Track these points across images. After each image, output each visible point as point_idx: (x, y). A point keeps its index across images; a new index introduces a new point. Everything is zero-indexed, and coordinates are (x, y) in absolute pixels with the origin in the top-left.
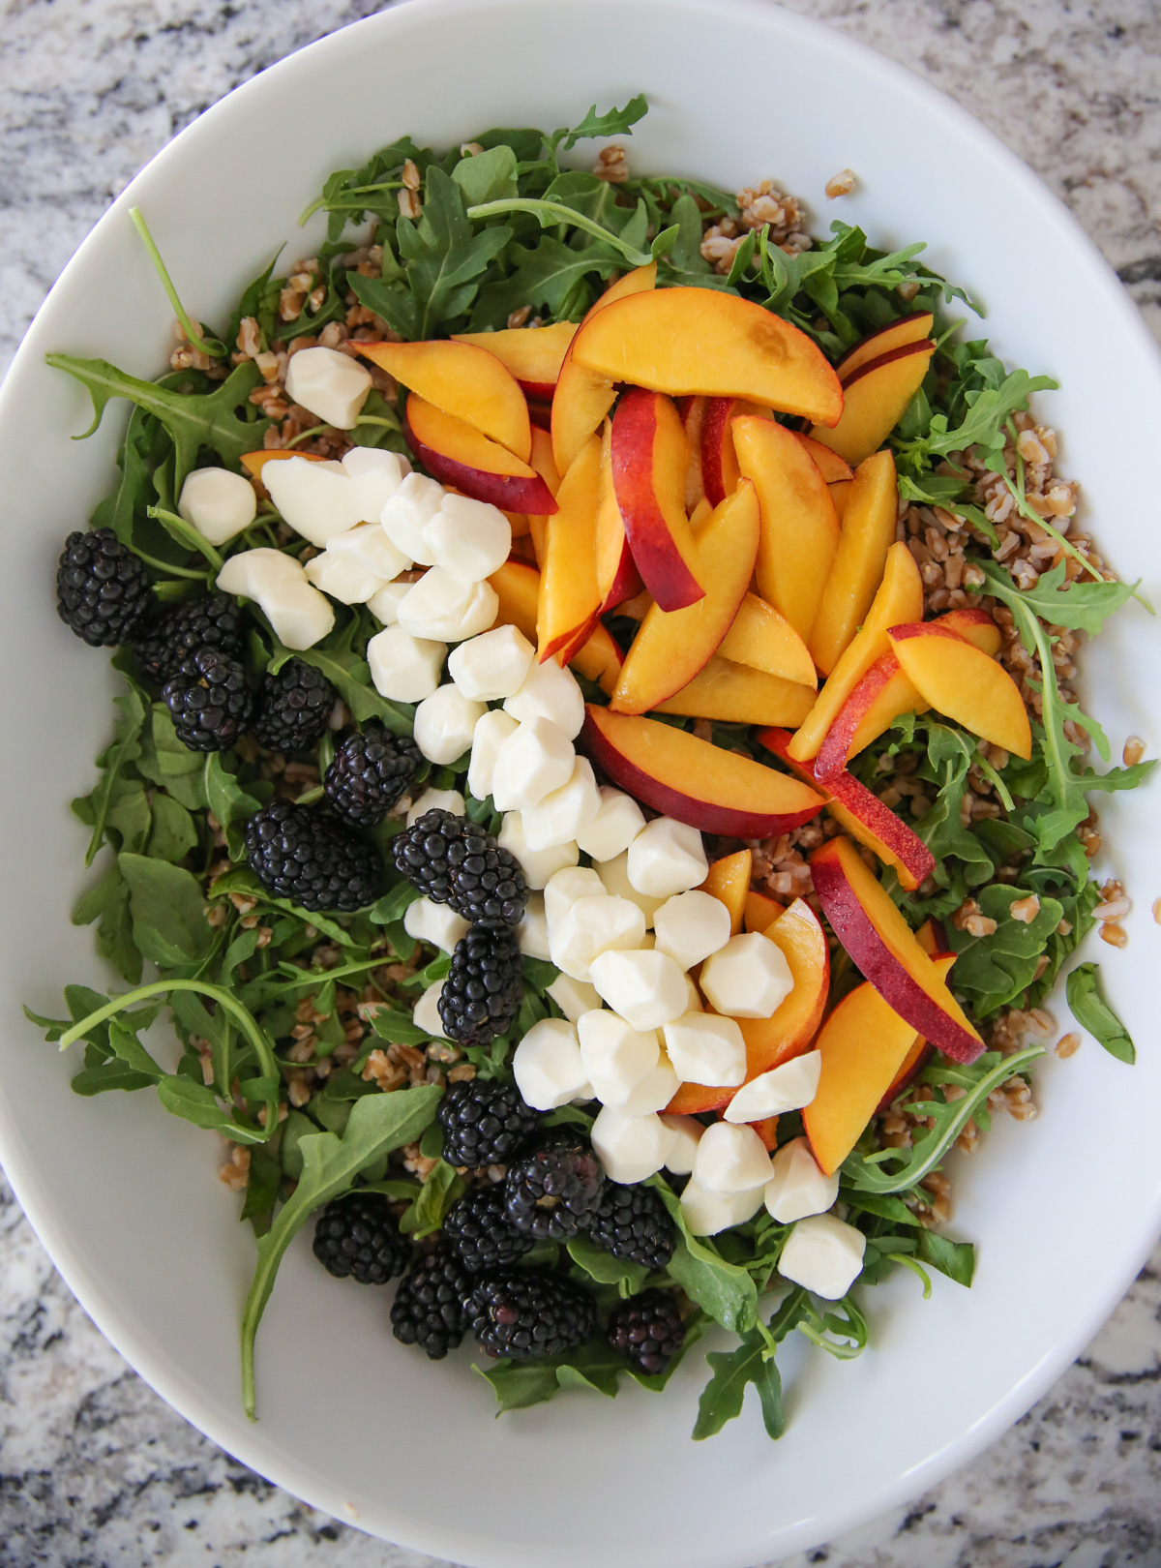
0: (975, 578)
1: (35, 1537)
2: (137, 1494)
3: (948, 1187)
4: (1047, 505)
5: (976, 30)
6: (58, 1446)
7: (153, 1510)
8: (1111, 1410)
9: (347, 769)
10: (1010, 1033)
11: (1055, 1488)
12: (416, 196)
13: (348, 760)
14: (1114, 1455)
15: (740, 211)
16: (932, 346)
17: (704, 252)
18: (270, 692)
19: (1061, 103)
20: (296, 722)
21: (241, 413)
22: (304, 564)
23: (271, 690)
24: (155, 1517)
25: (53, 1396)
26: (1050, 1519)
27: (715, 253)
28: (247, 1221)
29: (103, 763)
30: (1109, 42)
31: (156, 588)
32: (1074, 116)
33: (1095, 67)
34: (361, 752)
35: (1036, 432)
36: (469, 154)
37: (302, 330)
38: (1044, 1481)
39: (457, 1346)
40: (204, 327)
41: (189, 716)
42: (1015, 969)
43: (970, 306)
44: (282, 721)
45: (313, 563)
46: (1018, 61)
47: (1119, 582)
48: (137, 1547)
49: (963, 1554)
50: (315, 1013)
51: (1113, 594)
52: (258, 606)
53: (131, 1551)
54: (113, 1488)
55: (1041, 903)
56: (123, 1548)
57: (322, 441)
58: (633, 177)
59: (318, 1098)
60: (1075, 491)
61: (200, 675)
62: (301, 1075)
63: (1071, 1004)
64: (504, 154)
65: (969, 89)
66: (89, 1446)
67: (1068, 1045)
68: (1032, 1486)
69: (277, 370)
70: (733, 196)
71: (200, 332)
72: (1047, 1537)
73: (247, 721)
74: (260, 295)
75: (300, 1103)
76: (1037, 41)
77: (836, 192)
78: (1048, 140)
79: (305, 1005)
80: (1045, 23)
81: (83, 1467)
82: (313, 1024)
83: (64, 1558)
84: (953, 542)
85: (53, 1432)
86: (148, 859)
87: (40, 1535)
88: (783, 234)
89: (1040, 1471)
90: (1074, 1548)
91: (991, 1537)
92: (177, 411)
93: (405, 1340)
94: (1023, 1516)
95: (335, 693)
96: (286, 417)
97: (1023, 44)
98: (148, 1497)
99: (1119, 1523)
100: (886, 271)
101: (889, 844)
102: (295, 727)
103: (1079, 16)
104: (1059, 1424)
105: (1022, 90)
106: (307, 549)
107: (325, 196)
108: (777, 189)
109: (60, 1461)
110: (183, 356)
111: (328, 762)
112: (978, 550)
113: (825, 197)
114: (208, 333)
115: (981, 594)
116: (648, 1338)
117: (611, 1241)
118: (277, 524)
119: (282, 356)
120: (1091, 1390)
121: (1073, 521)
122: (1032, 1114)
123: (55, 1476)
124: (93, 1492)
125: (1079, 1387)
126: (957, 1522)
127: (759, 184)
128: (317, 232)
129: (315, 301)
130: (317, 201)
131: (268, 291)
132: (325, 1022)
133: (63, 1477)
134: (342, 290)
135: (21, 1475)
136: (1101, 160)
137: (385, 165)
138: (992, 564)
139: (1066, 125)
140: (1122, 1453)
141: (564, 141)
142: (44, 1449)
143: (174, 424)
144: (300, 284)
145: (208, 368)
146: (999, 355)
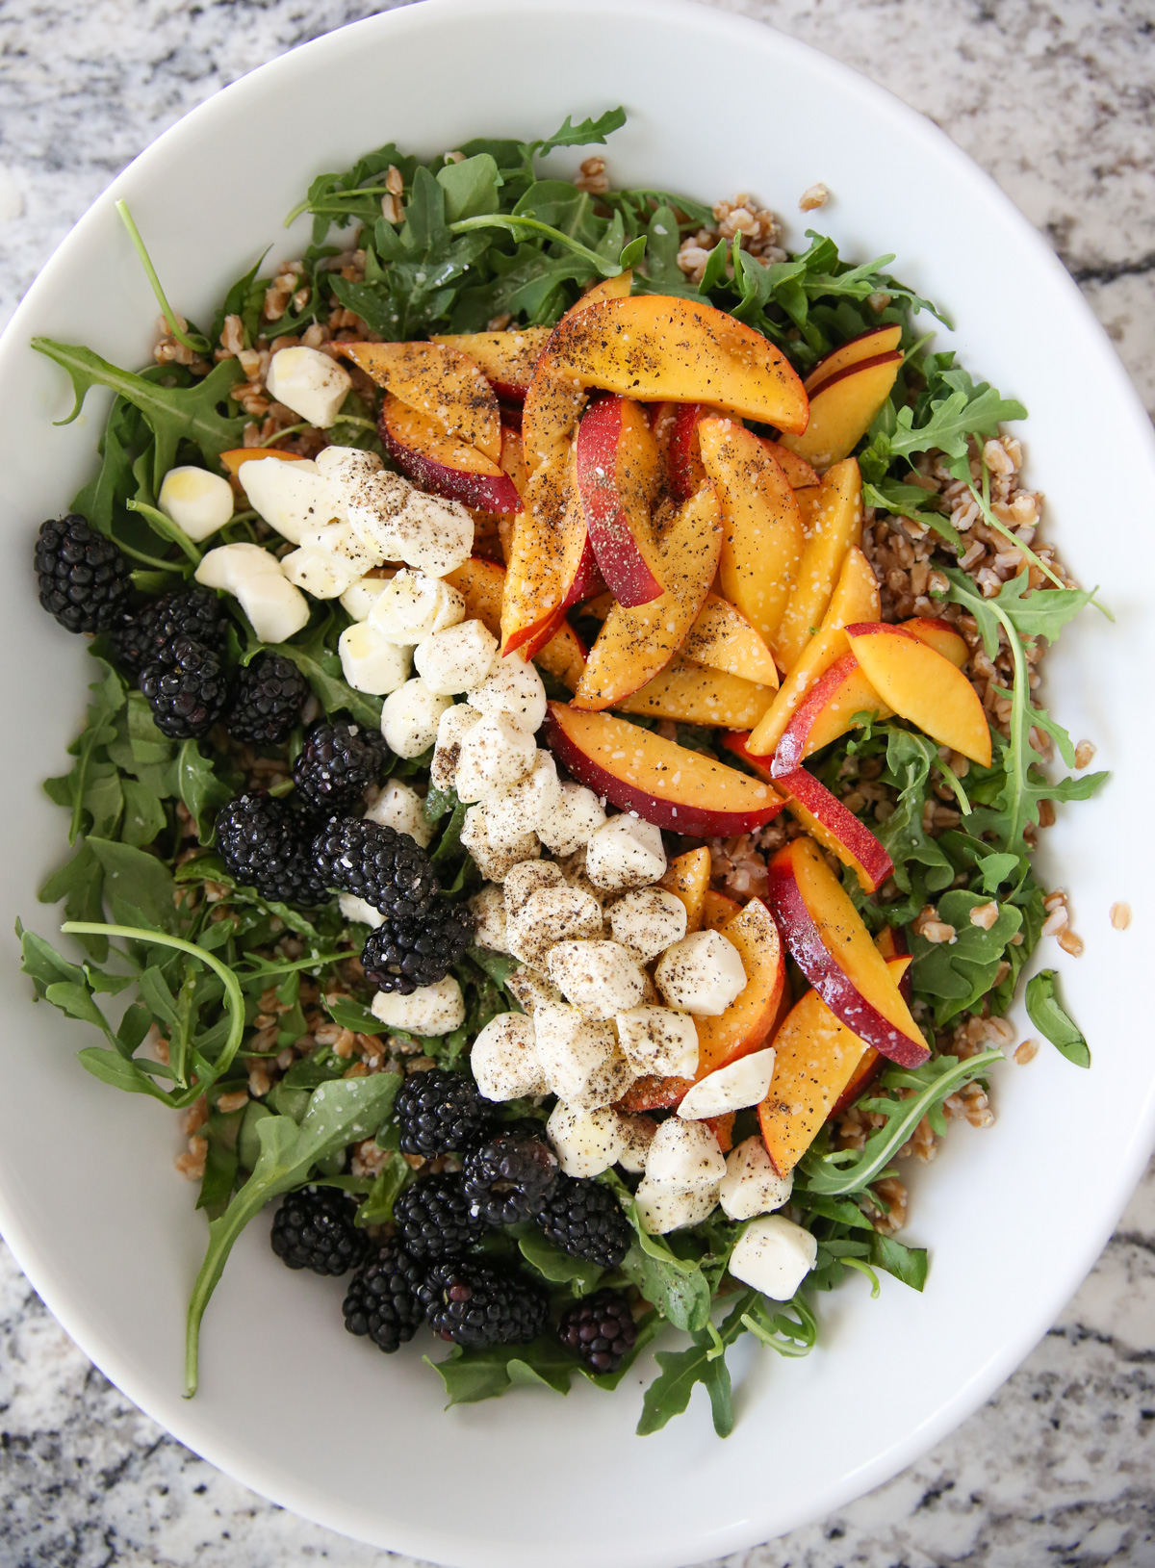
0: (939, 587)
1: (42, 1498)
2: (147, 1456)
3: (905, 1193)
4: (1011, 515)
5: (1010, 23)
6: (67, 1406)
7: (162, 1473)
8: (1130, 1388)
9: (316, 758)
10: (970, 1041)
11: (1074, 1467)
12: (399, 202)
13: (316, 748)
14: (1133, 1434)
15: (717, 224)
16: (899, 357)
17: (680, 262)
18: (246, 683)
19: (1093, 94)
20: (270, 712)
21: (222, 409)
22: (280, 559)
23: (246, 681)
24: (164, 1481)
25: (64, 1354)
26: (1070, 1498)
27: (691, 263)
28: (202, 1209)
29: (76, 749)
30: (1140, 38)
31: (133, 576)
32: (1105, 108)
33: (1125, 61)
34: (328, 742)
35: (1002, 443)
36: (451, 162)
37: (286, 329)
38: (1063, 1459)
39: (409, 1338)
40: (188, 323)
41: (163, 702)
42: (975, 974)
43: (939, 317)
44: (257, 710)
45: (288, 559)
46: (1051, 54)
47: (1080, 589)
48: (144, 1510)
49: (981, 1532)
50: (279, 1004)
51: (1072, 601)
52: (235, 599)
53: (139, 1514)
54: (121, 1450)
55: (1000, 910)
56: (130, 1512)
57: (302, 440)
58: (613, 189)
59: (278, 1088)
60: (1039, 501)
61: (176, 663)
62: (263, 1065)
63: (1029, 1010)
64: (486, 161)
65: (1003, 80)
66: (99, 1407)
67: (1027, 1052)
68: (1051, 1464)
69: (259, 367)
70: (710, 209)
71: (184, 328)
72: (1066, 1517)
73: (220, 709)
74: (245, 294)
75: (259, 1093)
76: (1069, 35)
77: (811, 205)
78: (1079, 130)
79: (269, 995)
80: (1077, 18)
81: (92, 1427)
82: (275, 1015)
83: (70, 1520)
84: (919, 549)
85: (63, 1392)
86: (119, 845)
87: (47, 1496)
88: (758, 247)
89: (1059, 1450)
90: (1093, 1528)
91: (1009, 1516)
92: (158, 403)
93: (356, 1332)
94: (1042, 1495)
95: (308, 687)
96: (267, 415)
97: (1056, 37)
98: (158, 1461)
99: (1138, 1503)
100: (857, 281)
101: (847, 845)
102: (269, 718)
103: (1110, 12)
104: (1079, 1401)
105: (1054, 82)
106: (285, 545)
107: (310, 198)
108: (753, 202)
109: (70, 1421)
110: (166, 349)
111: (298, 753)
112: (943, 559)
113: (798, 210)
114: (192, 329)
115: (947, 600)
116: (598, 1336)
117: (564, 1237)
118: (256, 520)
119: (264, 354)
120: (1112, 1367)
121: (1037, 528)
122: (989, 1120)
123: (64, 1437)
124: (103, 1454)
125: (1100, 1365)
126: (975, 1500)
127: (735, 198)
128: (300, 235)
129: (299, 301)
130: (303, 203)
131: (252, 290)
132: (288, 1013)
133: (72, 1438)
134: (326, 293)
135: (28, 1434)
136: (1130, 151)
137: (370, 169)
138: (957, 572)
139: (1097, 116)
140: (1142, 1433)
141: (539, 150)
142: (53, 1409)
143: (154, 415)
144: (285, 284)
145: (191, 362)
146: (967, 367)
